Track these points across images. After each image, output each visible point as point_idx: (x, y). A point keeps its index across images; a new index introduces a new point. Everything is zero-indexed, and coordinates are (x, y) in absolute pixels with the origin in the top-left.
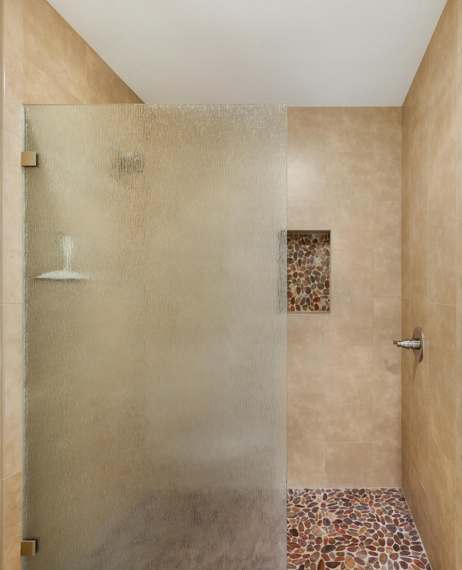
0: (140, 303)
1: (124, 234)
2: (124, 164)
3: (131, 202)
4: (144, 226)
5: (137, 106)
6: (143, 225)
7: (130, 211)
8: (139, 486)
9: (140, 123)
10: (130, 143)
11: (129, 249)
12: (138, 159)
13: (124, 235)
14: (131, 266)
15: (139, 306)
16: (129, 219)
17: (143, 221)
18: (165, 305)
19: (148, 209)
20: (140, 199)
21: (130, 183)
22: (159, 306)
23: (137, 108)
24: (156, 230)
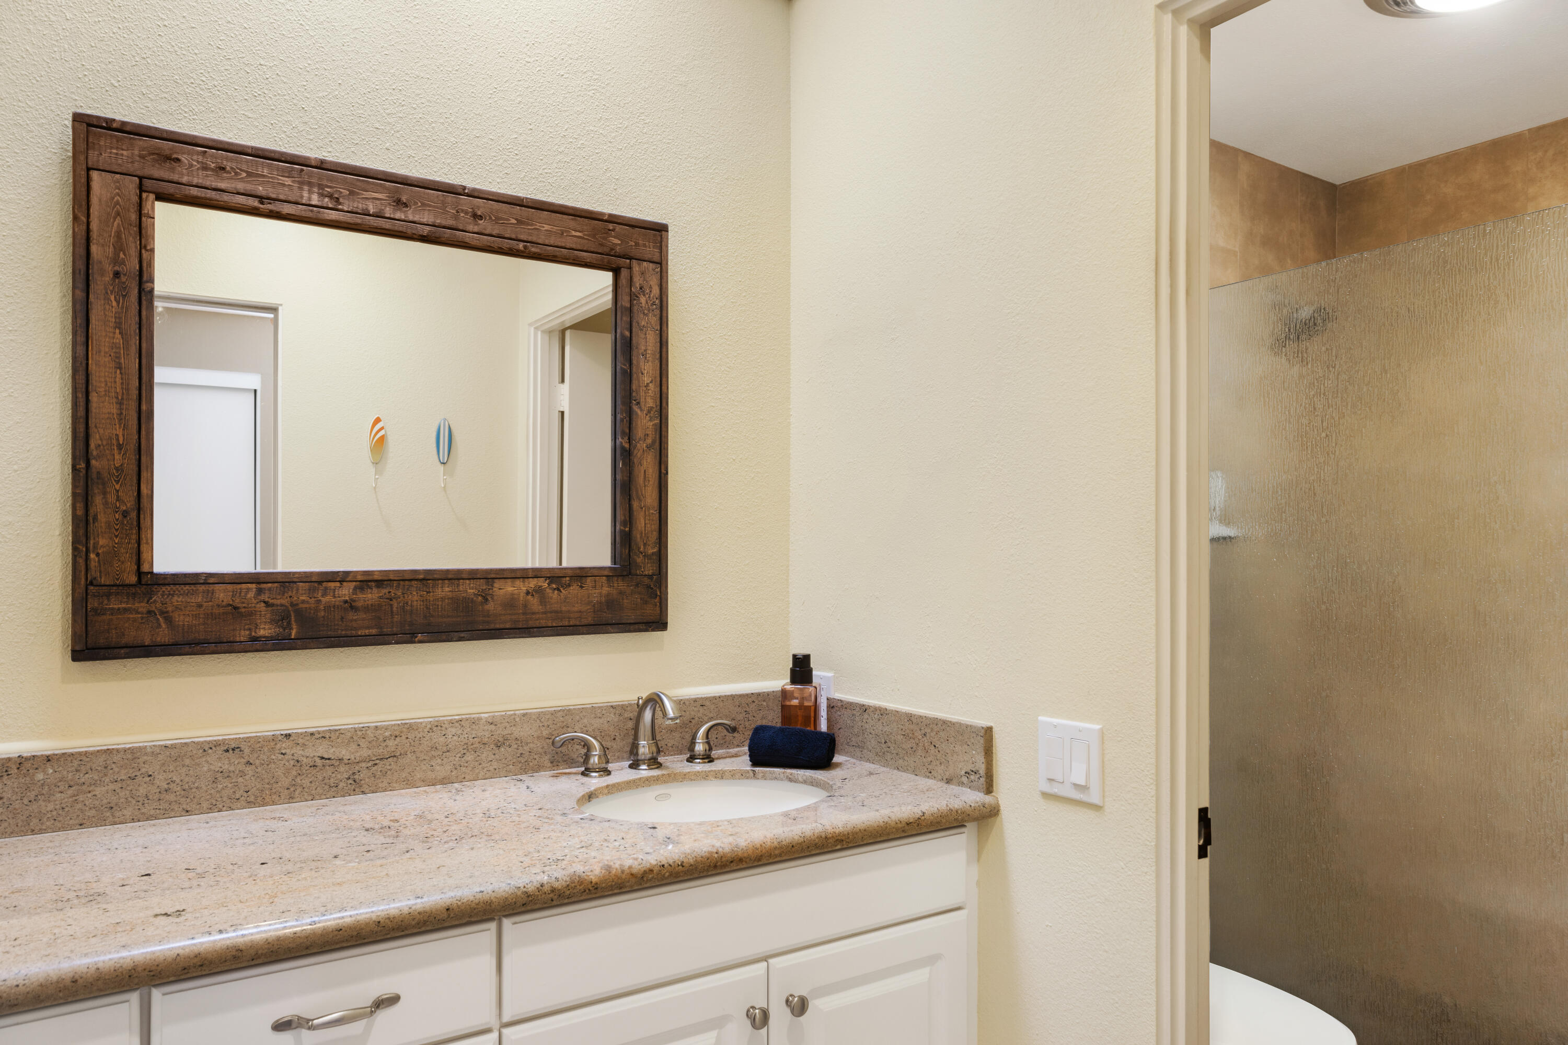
0: (1330, 575)
1: (1305, 467)
2: (1307, 359)
3: (1317, 415)
4: (1337, 453)
5: (1327, 264)
6: (1335, 451)
7: (1316, 431)
8: (1331, 866)
9: (1331, 291)
10: (1315, 324)
11: (1314, 490)
12: (1328, 347)
13: (1306, 469)
14: (1316, 516)
15: (1329, 580)
16: (1314, 442)
17: (1336, 444)
18: (1372, 578)
19: (1344, 424)
20: (1331, 409)
21: (1316, 387)
22: (1361, 581)
23: (1326, 267)
24: (1357, 456)
